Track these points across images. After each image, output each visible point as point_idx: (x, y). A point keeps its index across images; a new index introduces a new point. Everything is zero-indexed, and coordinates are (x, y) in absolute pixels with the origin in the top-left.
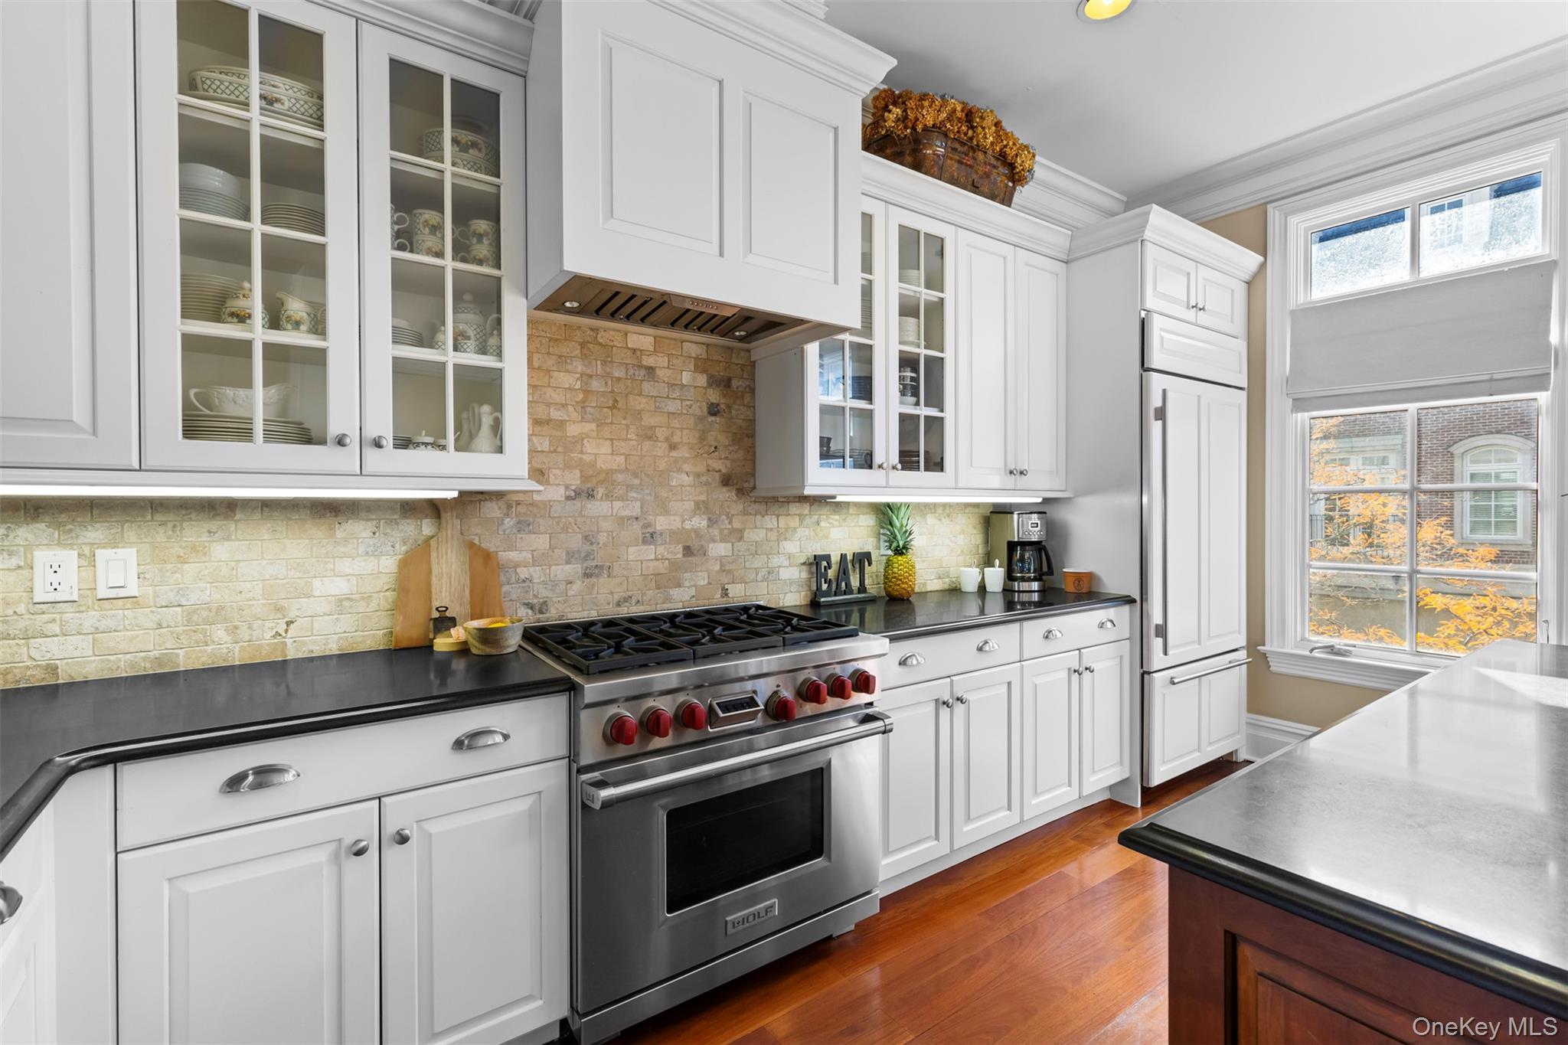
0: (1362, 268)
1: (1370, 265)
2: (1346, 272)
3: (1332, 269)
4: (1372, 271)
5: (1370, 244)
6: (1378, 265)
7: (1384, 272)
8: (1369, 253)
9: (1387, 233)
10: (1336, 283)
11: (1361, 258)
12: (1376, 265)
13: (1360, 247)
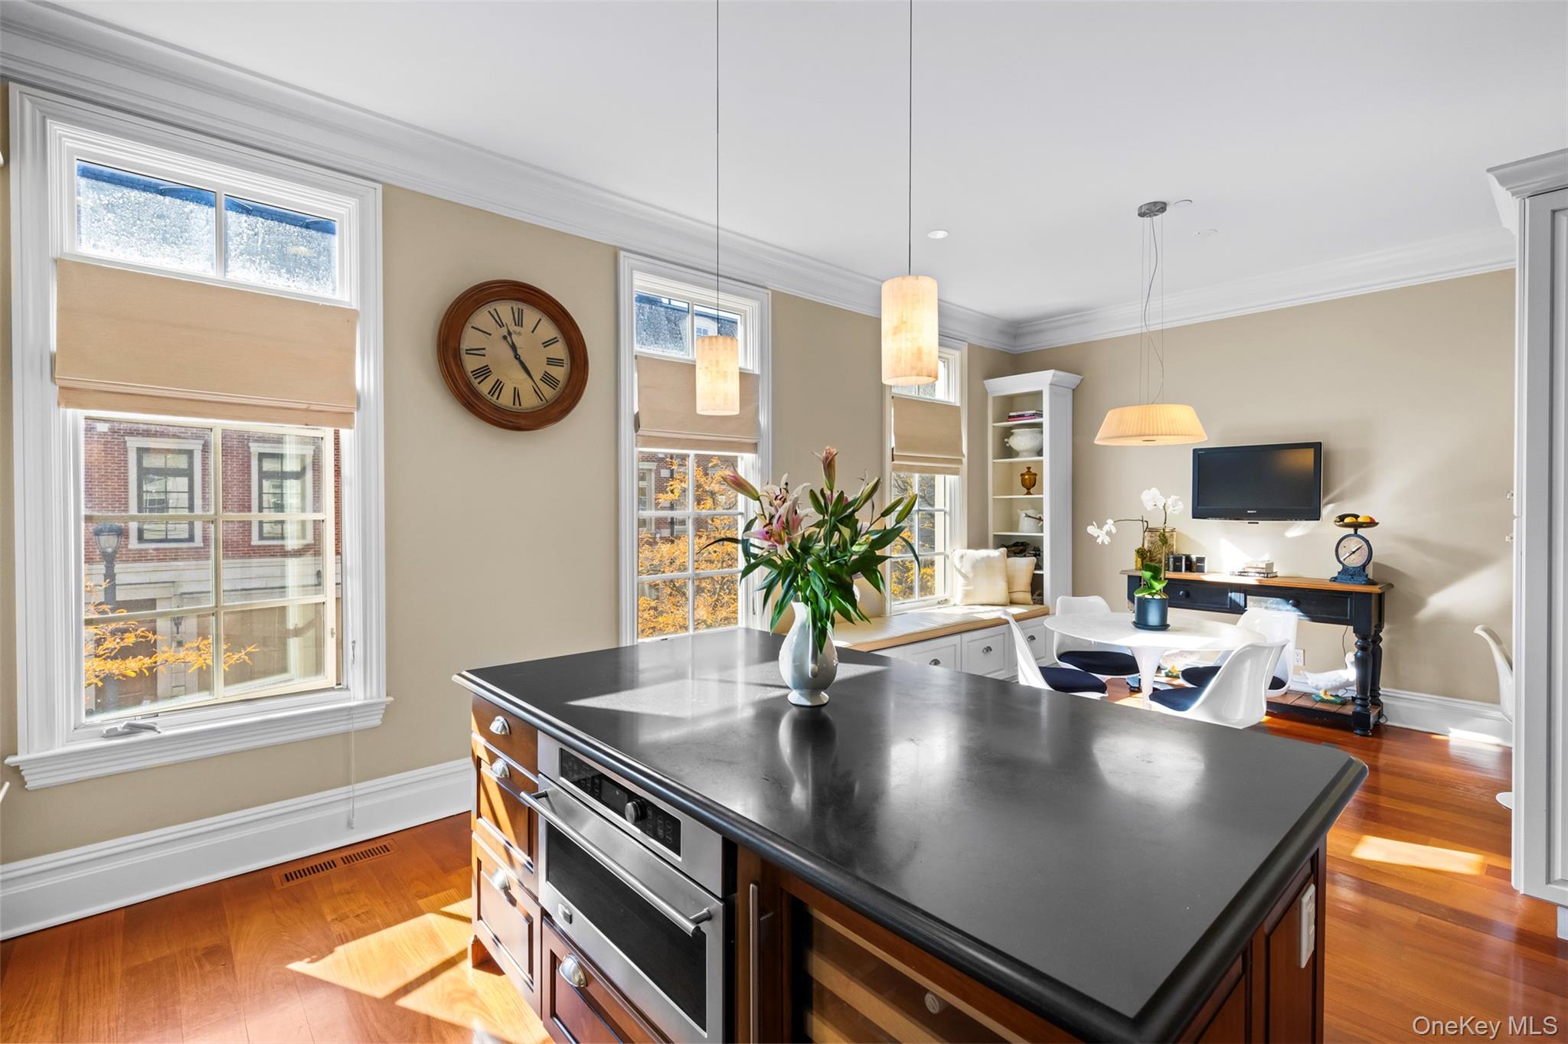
0: (155, 239)
1: (164, 239)
2: (132, 234)
3: (110, 223)
4: (168, 249)
5: (165, 213)
6: (175, 244)
7: (183, 255)
8: (163, 223)
9: (186, 210)
10: (118, 244)
11: (152, 225)
12: (172, 243)
13: (151, 212)
